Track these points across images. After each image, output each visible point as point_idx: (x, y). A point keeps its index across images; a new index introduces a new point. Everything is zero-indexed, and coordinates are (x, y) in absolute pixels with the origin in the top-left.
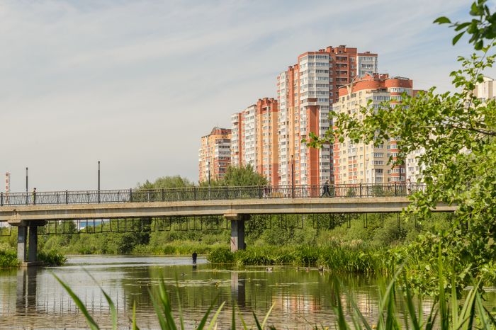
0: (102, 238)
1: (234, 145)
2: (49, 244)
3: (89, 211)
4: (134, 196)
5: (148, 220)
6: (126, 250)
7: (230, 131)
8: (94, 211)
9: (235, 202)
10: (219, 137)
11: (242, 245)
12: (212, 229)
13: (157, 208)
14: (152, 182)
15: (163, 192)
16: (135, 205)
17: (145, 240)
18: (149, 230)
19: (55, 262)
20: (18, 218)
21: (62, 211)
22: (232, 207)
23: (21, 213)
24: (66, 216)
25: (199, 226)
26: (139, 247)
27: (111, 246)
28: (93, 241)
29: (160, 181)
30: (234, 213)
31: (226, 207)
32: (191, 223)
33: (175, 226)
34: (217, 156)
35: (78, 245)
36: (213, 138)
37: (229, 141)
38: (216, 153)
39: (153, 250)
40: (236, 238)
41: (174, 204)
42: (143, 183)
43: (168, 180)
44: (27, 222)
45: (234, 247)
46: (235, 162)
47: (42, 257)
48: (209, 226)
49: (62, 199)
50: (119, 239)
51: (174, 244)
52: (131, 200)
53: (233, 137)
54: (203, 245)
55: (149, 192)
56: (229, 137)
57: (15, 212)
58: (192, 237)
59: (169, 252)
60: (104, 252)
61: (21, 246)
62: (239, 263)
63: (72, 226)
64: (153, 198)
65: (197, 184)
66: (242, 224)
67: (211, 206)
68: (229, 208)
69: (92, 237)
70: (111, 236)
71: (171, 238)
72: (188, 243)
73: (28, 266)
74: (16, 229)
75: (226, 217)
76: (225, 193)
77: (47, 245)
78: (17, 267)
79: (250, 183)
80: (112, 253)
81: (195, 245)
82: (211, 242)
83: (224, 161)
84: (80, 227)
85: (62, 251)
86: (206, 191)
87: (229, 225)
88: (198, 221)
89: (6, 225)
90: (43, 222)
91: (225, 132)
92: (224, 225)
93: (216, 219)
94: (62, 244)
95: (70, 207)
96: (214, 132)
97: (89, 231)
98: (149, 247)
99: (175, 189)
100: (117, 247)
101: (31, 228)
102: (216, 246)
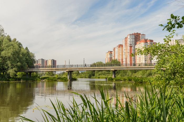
0: (85, 74)
1: (113, 55)
2: (74, 76)
3: (82, 69)
4: (91, 66)
5: (94, 71)
6: (90, 77)
7: (112, 52)
8: (83, 69)
9: (113, 67)
10: (110, 53)
11: (115, 77)
12: (108, 73)
13: (96, 68)
14: (95, 63)
15: (98, 65)
16: (92, 68)
17: (94, 75)
18: (95, 73)
19: (75, 80)
20: (68, 70)
21: (76, 69)
22: (113, 68)
23: (68, 69)
24: (77, 70)
25: (105, 73)
26: (92, 77)
27: (87, 76)
28: (83, 75)
29: (97, 62)
30: (113, 70)
31: (111, 68)
32: (104, 72)
33: (100, 72)
34: (109, 57)
35: (80, 76)
36: (108, 53)
37: (112, 54)
38: (109, 56)
39: (96, 77)
40: (114, 75)
41: (100, 67)
42: (93, 63)
43: (99, 62)
44: (69, 71)
45: (113, 77)
46: (113, 58)
47: (72, 78)
48: (108, 72)
49: (76, 66)
50: (88, 75)
51: (100, 76)
52: (91, 67)
53: (113, 53)
54: (106, 77)
55: (94, 65)
56: (112, 53)
57: (67, 69)
58: (104, 75)
59: (99, 78)
60: (85, 78)
61: (68, 76)
62: (114, 80)
63: (78, 72)
64: (95, 66)
65: (105, 63)
66: (115, 72)
67: (108, 68)
68: (112, 68)
69: (83, 74)
70: (86, 74)
71: (99, 75)
72: (103, 76)
73: (70, 80)
74: (67, 72)
75: (112, 71)
76: (111, 65)
77: (73, 76)
78: (68, 80)
79: (117, 63)
80: (87, 78)
81: (105, 76)
82: (108, 76)
83: (111, 58)
84: (80, 72)
85: (76, 77)
86: (107, 65)
87: (112, 72)
88: (105, 71)
89: (65, 72)
90: (73, 71)
91: (111, 52)
92: (111, 72)
93: (109, 71)
94: (76, 76)
95: (78, 68)
96: (109, 52)
97: (82, 73)
98: (94, 77)
99: (100, 64)
100: (88, 77)
101: (70, 72)
102: (109, 77)
